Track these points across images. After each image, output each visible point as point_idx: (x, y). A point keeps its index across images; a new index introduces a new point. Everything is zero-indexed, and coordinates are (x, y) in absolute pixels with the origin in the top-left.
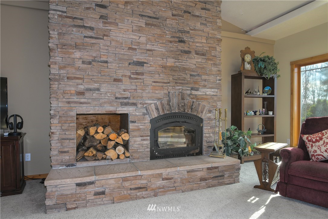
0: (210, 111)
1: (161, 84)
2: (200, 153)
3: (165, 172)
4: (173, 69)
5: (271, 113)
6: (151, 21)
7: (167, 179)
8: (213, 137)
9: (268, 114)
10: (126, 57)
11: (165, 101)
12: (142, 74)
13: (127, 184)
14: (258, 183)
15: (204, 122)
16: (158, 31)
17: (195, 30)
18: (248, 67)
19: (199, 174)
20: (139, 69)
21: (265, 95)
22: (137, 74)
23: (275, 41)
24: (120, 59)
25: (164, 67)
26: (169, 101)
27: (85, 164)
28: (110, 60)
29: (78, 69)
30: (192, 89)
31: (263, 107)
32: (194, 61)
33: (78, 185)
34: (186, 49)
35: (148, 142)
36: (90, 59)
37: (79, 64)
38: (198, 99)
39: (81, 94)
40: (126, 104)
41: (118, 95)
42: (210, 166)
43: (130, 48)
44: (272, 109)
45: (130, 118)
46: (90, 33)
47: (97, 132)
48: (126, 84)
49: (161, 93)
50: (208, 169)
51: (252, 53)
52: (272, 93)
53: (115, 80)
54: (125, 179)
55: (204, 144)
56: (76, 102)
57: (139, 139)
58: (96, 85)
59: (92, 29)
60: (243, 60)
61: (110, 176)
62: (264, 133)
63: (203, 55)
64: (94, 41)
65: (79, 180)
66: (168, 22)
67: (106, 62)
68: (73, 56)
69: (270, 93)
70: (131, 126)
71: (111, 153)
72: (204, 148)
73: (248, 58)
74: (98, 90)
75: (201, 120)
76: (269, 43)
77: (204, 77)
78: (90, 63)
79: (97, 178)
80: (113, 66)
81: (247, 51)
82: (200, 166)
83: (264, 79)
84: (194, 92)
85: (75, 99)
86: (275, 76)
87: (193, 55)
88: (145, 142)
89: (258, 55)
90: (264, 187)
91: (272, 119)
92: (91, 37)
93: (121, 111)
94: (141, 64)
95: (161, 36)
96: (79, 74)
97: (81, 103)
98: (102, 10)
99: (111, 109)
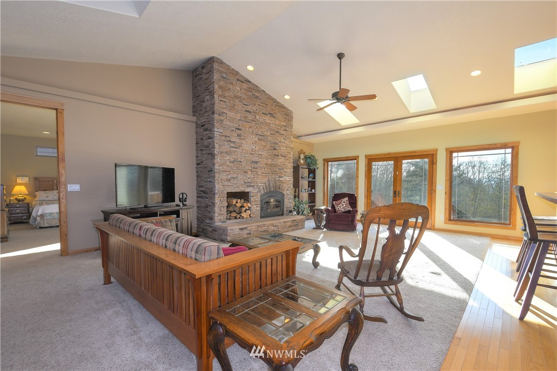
0: (288, 190)
1: (265, 174)
2: (282, 214)
3: (274, 222)
4: (271, 165)
5: (313, 190)
6: (260, 137)
7: (276, 226)
8: (289, 205)
9: (312, 191)
10: (249, 159)
11: (267, 185)
12: (256, 168)
13: (259, 229)
14: (315, 227)
15: (285, 196)
16: (264, 144)
17: (281, 142)
18: (302, 161)
20: (256, 166)
21: (310, 179)
22: (254, 168)
23: (314, 144)
24: (247, 160)
25: (267, 164)
26: (269, 184)
27: (230, 221)
28: (242, 161)
29: (228, 166)
30: (280, 177)
31: (309, 187)
32: (280, 161)
33: (240, 229)
34: (277, 154)
35: (259, 208)
36: (232, 160)
37: (228, 163)
38: (282, 183)
39: (229, 180)
40: (250, 186)
41: (246, 181)
42: (292, 219)
43: (251, 154)
44: (314, 188)
45: (251, 194)
46: (233, 145)
47: (237, 202)
48: (249, 174)
49: (265, 180)
50: (292, 221)
51: (304, 153)
52: (314, 178)
53: (244, 172)
55: (285, 208)
56: (227, 185)
57: (255, 206)
58: (235, 176)
59: (234, 142)
60: (299, 157)
61: (253, 225)
62: (310, 203)
63: (285, 157)
64: (234, 149)
65: (241, 227)
66: (269, 138)
67: (241, 162)
68: (225, 158)
69: (313, 177)
70: (252, 199)
71: (244, 214)
72: (285, 211)
73: (302, 156)
74: (237, 178)
75: (283, 195)
76: (311, 145)
77: (285, 170)
78: (233, 162)
79: (248, 225)
80: (244, 164)
81: (301, 152)
82: (289, 219)
83: (309, 169)
84: (281, 179)
85: (226, 183)
86: (316, 168)
87: (280, 157)
88: (258, 208)
89: (307, 154)
90: (318, 227)
91: (314, 194)
92: (233, 147)
93: (247, 190)
94: (256, 162)
95: (265, 146)
96: (228, 169)
97: (229, 186)
98: (239, 132)
99: (243, 189)
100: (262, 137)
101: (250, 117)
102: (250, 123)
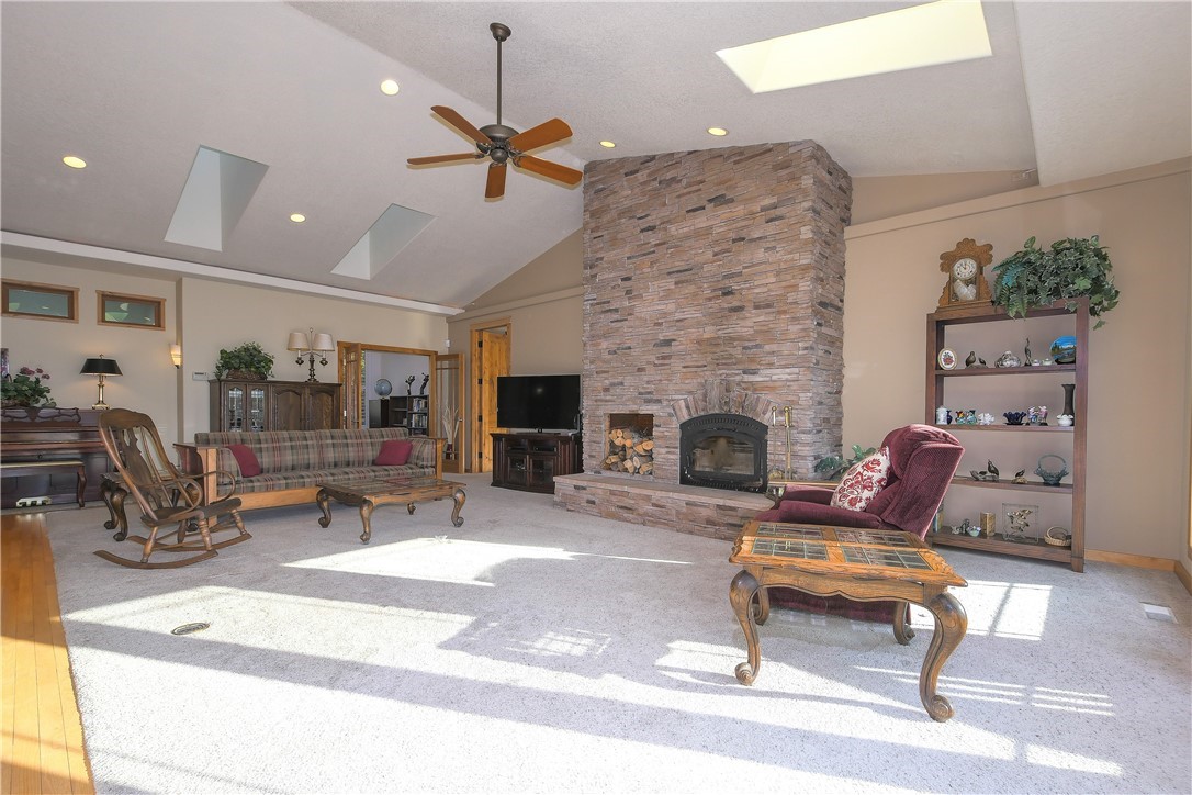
1: (694, 370)
2: (762, 489)
4: (714, 343)
6: (682, 277)
10: (650, 337)
11: (699, 396)
12: (669, 357)
13: (615, 499)
15: (771, 432)
16: (691, 289)
17: (752, 265)
19: (705, 513)
20: (666, 351)
22: (664, 358)
24: (644, 341)
25: (699, 342)
26: (705, 395)
28: (633, 345)
29: (605, 361)
30: (745, 372)
32: (750, 322)
33: (575, 487)
34: (736, 304)
35: (675, 456)
36: (614, 347)
37: (606, 356)
38: (755, 389)
39: (606, 390)
40: (648, 401)
41: (641, 390)
43: (656, 324)
45: (655, 421)
46: (616, 317)
48: (651, 374)
49: (693, 383)
51: (982, 252)
53: (639, 370)
54: (612, 493)
55: (769, 472)
56: (603, 401)
57: (664, 450)
58: (620, 379)
59: (616, 310)
63: (769, 306)
64: (618, 325)
66: (706, 268)
67: (630, 348)
68: (601, 347)
70: (657, 432)
73: (966, 268)
75: (764, 429)
77: (767, 348)
78: (615, 352)
79: (591, 484)
80: (636, 352)
81: (963, 250)
84: (748, 378)
85: (602, 396)
87: (749, 311)
88: (673, 457)
92: (617, 321)
93: (645, 410)
94: (668, 343)
95: (695, 295)
96: (604, 367)
97: (606, 401)
98: (627, 284)
99: (634, 407)
100: (684, 275)
101: (653, 238)
102: (654, 252)
